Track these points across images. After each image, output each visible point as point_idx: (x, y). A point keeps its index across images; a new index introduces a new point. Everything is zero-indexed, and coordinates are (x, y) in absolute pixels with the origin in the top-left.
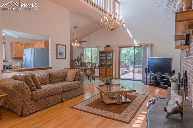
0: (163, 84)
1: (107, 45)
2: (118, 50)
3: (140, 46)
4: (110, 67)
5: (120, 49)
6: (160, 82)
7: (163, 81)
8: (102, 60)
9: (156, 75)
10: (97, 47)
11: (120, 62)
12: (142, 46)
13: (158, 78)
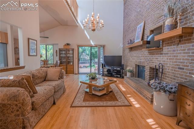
0: (116, 74)
1: (67, 44)
2: (76, 49)
3: (96, 46)
4: (70, 64)
5: (79, 48)
6: (112, 73)
7: (115, 72)
8: (62, 57)
9: (110, 68)
10: (53, 45)
11: (79, 59)
12: (98, 46)
13: (112, 71)
